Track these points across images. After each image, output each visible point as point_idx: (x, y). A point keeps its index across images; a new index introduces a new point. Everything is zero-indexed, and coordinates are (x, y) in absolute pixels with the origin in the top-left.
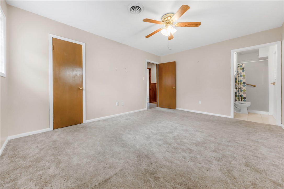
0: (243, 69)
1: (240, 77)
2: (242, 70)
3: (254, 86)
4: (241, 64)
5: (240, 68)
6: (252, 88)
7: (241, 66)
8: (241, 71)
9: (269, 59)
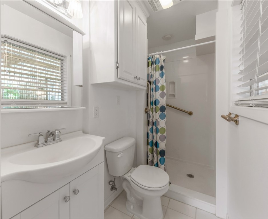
0: (162, 68)
1: (156, 91)
2: (160, 72)
3: (190, 114)
4: (158, 56)
5: (155, 66)
6: (187, 117)
7: (157, 61)
8: (157, 74)
9: (217, 41)
